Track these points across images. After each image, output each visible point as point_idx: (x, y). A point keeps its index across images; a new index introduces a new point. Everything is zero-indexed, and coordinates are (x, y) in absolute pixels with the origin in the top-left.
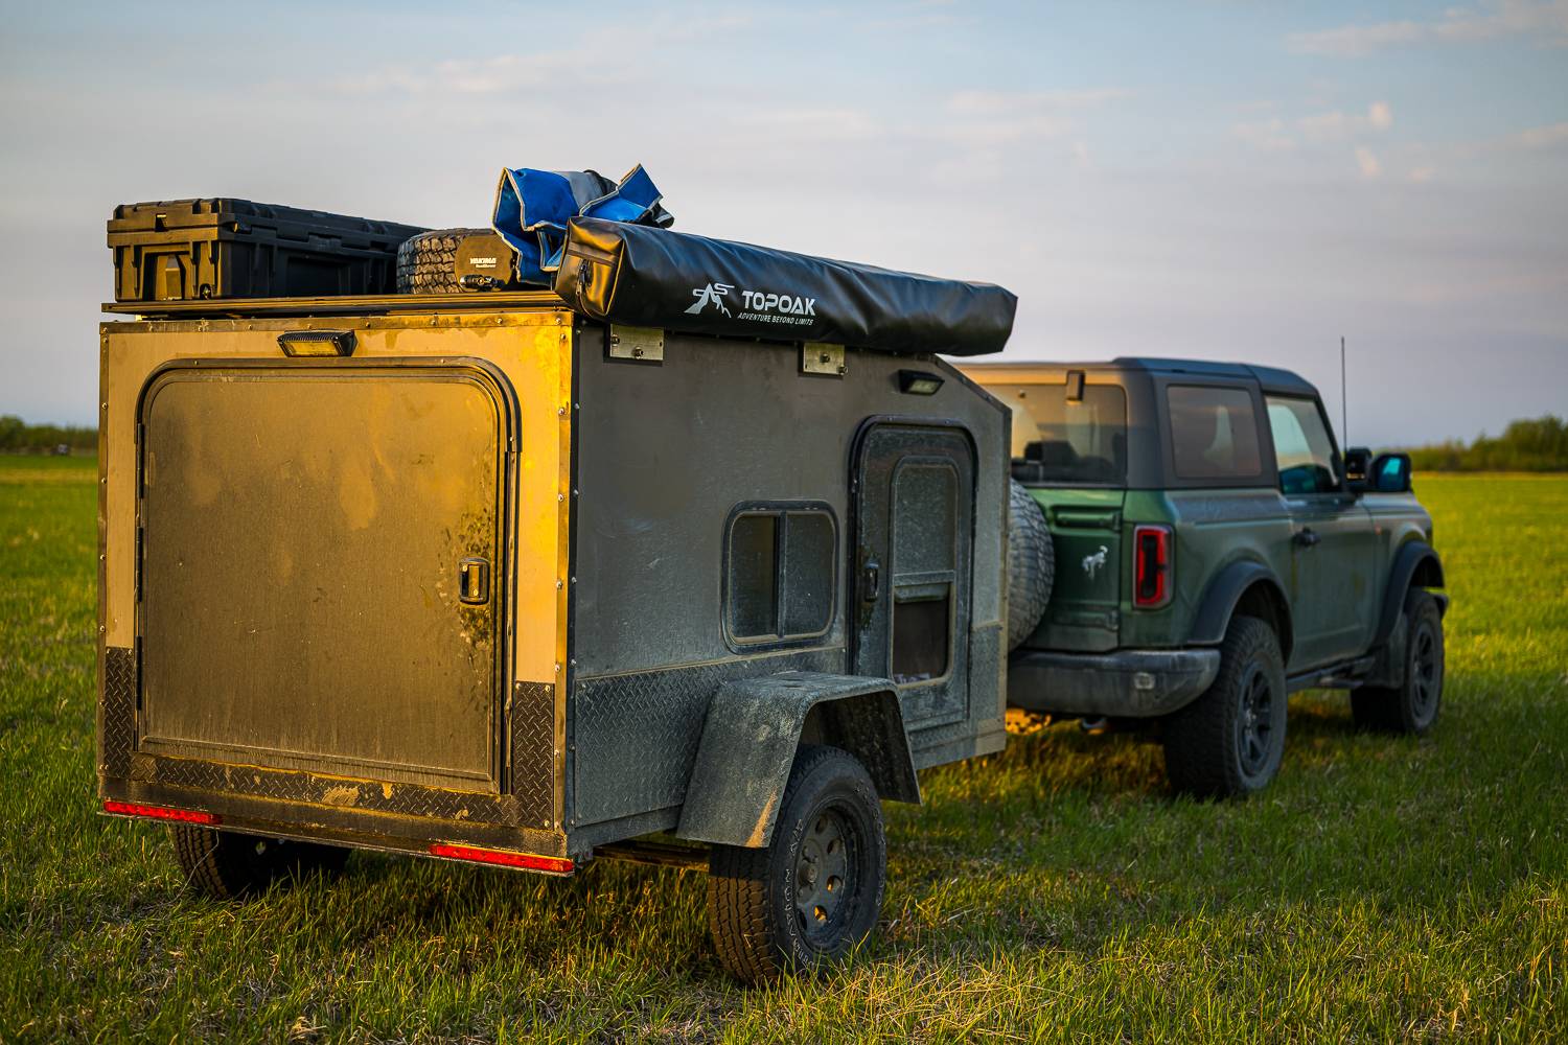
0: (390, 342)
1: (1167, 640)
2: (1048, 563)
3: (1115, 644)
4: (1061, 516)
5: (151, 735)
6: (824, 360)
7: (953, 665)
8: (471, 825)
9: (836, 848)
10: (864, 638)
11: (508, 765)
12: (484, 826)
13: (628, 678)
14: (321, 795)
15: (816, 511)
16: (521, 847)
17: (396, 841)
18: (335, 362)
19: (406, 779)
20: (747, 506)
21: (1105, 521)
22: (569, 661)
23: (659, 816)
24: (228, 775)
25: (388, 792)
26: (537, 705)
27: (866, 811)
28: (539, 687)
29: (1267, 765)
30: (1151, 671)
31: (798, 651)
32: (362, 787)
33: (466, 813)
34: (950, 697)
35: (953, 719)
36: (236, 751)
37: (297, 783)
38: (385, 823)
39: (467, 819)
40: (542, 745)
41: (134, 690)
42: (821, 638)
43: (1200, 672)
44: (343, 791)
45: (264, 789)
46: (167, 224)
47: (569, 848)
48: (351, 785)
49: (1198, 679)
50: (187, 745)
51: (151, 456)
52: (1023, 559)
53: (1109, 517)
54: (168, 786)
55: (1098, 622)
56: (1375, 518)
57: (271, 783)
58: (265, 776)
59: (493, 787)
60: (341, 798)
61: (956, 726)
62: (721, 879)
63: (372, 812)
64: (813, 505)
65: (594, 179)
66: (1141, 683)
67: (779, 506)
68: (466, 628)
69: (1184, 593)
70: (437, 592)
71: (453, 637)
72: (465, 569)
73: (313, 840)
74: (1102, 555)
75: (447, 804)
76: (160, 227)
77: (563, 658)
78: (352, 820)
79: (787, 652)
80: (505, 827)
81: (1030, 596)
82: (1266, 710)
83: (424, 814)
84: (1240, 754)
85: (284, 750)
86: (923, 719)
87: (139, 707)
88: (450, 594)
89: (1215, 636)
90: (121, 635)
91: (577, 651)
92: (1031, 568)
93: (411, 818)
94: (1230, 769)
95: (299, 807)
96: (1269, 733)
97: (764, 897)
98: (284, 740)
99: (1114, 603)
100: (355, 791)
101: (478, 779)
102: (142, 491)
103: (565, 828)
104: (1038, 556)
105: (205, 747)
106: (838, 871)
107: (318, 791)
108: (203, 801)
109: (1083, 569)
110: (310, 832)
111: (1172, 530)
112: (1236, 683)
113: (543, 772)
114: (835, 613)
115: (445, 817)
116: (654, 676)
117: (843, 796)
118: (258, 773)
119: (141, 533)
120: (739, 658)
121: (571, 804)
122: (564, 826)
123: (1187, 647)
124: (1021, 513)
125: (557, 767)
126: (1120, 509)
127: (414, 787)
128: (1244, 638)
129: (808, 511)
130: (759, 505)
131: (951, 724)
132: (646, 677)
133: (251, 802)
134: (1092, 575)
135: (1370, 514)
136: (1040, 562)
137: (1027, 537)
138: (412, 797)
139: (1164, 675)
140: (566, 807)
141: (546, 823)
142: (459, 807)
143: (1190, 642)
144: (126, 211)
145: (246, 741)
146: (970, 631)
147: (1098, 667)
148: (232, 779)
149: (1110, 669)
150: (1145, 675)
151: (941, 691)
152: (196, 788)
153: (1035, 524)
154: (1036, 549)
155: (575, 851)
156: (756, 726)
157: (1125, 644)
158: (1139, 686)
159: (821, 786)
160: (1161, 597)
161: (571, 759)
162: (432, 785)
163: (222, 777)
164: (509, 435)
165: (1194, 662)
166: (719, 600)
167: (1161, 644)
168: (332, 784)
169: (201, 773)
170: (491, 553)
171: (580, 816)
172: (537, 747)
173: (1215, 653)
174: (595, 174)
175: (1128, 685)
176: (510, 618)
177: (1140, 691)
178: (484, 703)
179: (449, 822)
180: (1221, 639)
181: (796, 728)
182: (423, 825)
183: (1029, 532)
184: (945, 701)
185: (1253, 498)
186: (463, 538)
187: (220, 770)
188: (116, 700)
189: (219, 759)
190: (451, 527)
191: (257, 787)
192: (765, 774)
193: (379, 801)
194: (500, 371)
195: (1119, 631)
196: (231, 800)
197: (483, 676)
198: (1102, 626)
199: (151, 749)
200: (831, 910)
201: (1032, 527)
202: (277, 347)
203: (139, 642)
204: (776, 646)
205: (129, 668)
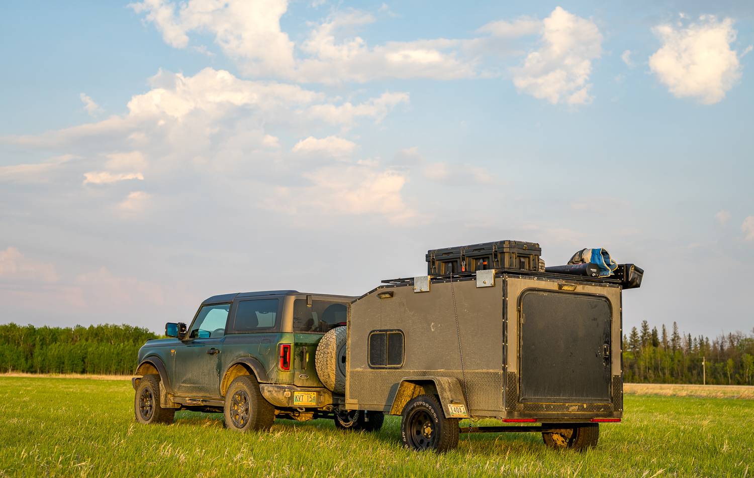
0: (583, 288)
5: (524, 397)
11: (612, 396)
14: (569, 409)
19: (590, 402)
25: (585, 407)
26: (618, 381)
28: (618, 376)
33: (603, 409)
36: (548, 399)
37: (563, 407)
38: (583, 415)
39: (603, 411)
44: (574, 407)
50: (535, 399)
51: (524, 315)
54: (526, 412)
57: (556, 407)
59: (610, 402)
60: (573, 409)
63: (580, 412)
68: (604, 362)
70: (598, 353)
71: (602, 365)
72: (605, 347)
75: (598, 408)
78: (575, 415)
80: (610, 412)
83: (594, 411)
85: (561, 398)
88: (601, 354)
90: (513, 368)
93: (590, 413)
95: (562, 413)
98: (561, 395)
100: (577, 407)
101: (607, 400)
105: (540, 399)
107: (567, 408)
113: (619, 397)
115: (598, 412)
118: (553, 405)
127: (592, 404)
133: (550, 414)
138: (591, 407)
142: (601, 408)
148: (546, 408)
162: (596, 403)
163: (543, 407)
168: (571, 406)
169: (537, 407)
176: (612, 359)
178: (608, 380)
182: (592, 414)
186: (604, 339)
187: (542, 405)
188: (511, 387)
189: (543, 402)
190: (601, 336)
191: (552, 409)
193: (583, 409)
196: (544, 414)
197: (608, 374)
199: (523, 401)
202: (558, 287)
203: (519, 370)
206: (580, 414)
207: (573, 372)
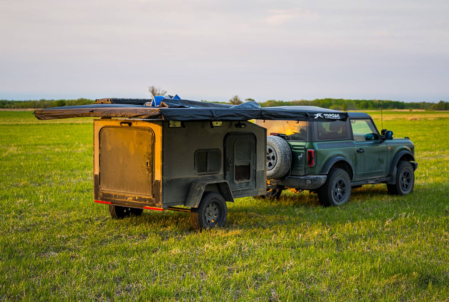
1: (315, 173)
2: (290, 157)
3: (304, 174)
4: (294, 147)
5: (102, 189)
6: (217, 123)
7: (251, 178)
8: (149, 203)
9: (217, 209)
10: (227, 173)
11: (154, 193)
12: (151, 203)
13: (174, 179)
15: (216, 150)
16: (156, 207)
17: (139, 206)
18: (128, 127)
19: (139, 196)
20: (199, 150)
21: (302, 148)
22: (162, 177)
23: (181, 202)
24: (113, 196)
25: (137, 198)
26: (158, 184)
27: (221, 203)
28: (158, 181)
29: (344, 200)
30: (310, 180)
31: (212, 175)
32: (133, 197)
33: (148, 201)
34: (250, 184)
35: (251, 188)
36: (114, 192)
37: (123, 197)
38: (137, 203)
40: (159, 190)
41: (99, 181)
42: (217, 173)
43: (321, 180)
45: (119, 198)
46: (104, 103)
47: (163, 207)
48: (131, 197)
49: (321, 181)
50: (107, 191)
51: (101, 142)
52: (283, 157)
53: (303, 148)
54: (104, 198)
55: (301, 170)
56: (387, 145)
57: (120, 197)
58: (119, 196)
59: (152, 197)
60: (130, 199)
61: (252, 190)
62: (193, 213)
63: (135, 202)
64: (215, 149)
65: (169, 97)
66: (308, 182)
67: (206, 150)
68: (148, 171)
69: (319, 163)
70: (143, 165)
71: (146, 172)
72: (147, 161)
73: (126, 206)
74: (301, 156)
75: (145, 200)
76: (102, 103)
77: (161, 176)
78: (132, 203)
79: (209, 175)
80: (154, 204)
81: (285, 164)
82: (344, 188)
83: (142, 201)
84: (334, 197)
85: (121, 191)
86: (243, 188)
87: (100, 184)
88: (145, 166)
89: (326, 172)
90: (97, 173)
91: (164, 175)
92: (285, 158)
93: (140, 202)
94: (331, 200)
95: (124, 201)
96: (345, 193)
97: (198, 217)
98: (121, 190)
99: (304, 166)
100: (132, 198)
101: (149, 196)
102: (100, 148)
103: (162, 204)
104: (287, 156)
105: (110, 191)
106: (217, 213)
107: (127, 198)
108: (110, 200)
109: (298, 158)
110: (126, 205)
111: (315, 150)
112: (332, 182)
113: (159, 194)
114: (221, 168)
115: (145, 202)
116: (180, 179)
117: (215, 200)
118: (118, 195)
119: (100, 155)
120: (198, 176)
121: (163, 200)
122: (162, 203)
123: (320, 175)
124: (283, 147)
125: (161, 194)
126: (305, 146)
127: (140, 197)
128: (335, 173)
129: (214, 150)
130: (202, 150)
131: (251, 189)
132: (178, 179)
133: (117, 200)
134: (300, 160)
135: (386, 144)
136: (287, 157)
137: (284, 152)
138: (140, 199)
139: (313, 180)
140: (162, 200)
141: (159, 203)
142: (147, 200)
143: (321, 174)
144: (97, 100)
145: (116, 190)
146: (255, 171)
147: (300, 179)
149: (302, 179)
150: (309, 180)
151: (248, 183)
152: (108, 198)
153: (287, 149)
154: (287, 154)
155: (164, 207)
156: (198, 188)
157: (306, 174)
158: (308, 183)
159: (210, 198)
160: (313, 164)
161: (163, 192)
162: (143, 197)
164: (153, 140)
165: (320, 178)
166: (193, 167)
167: (314, 174)
168: (129, 197)
169: (109, 195)
170: (151, 159)
171: (165, 202)
172: (158, 191)
173: (326, 176)
174: (169, 95)
175: (306, 183)
176: (154, 169)
177: (308, 184)
178: (150, 183)
179: (146, 203)
180: (327, 173)
181: (204, 188)
182: (142, 203)
183: (285, 151)
184: (249, 185)
185: (343, 142)
186: (147, 156)
187: (112, 195)
188: (96, 183)
189: (112, 193)
190: (145, 155)
191: (118, 198)
192: (198, 196)
193: (136, 200)
194: (152, 129)
195: (305, 171)
196: (114, 200)
197: (150, 179)
198: (302, 170)
199: (101, 191)
200: (215, 220)
201: (286, 150)
202: (120, 124)
203: (100, 173)
204: (207, 174)
205: (98, 178)
206: (135, 203)
207: (128, 176)
